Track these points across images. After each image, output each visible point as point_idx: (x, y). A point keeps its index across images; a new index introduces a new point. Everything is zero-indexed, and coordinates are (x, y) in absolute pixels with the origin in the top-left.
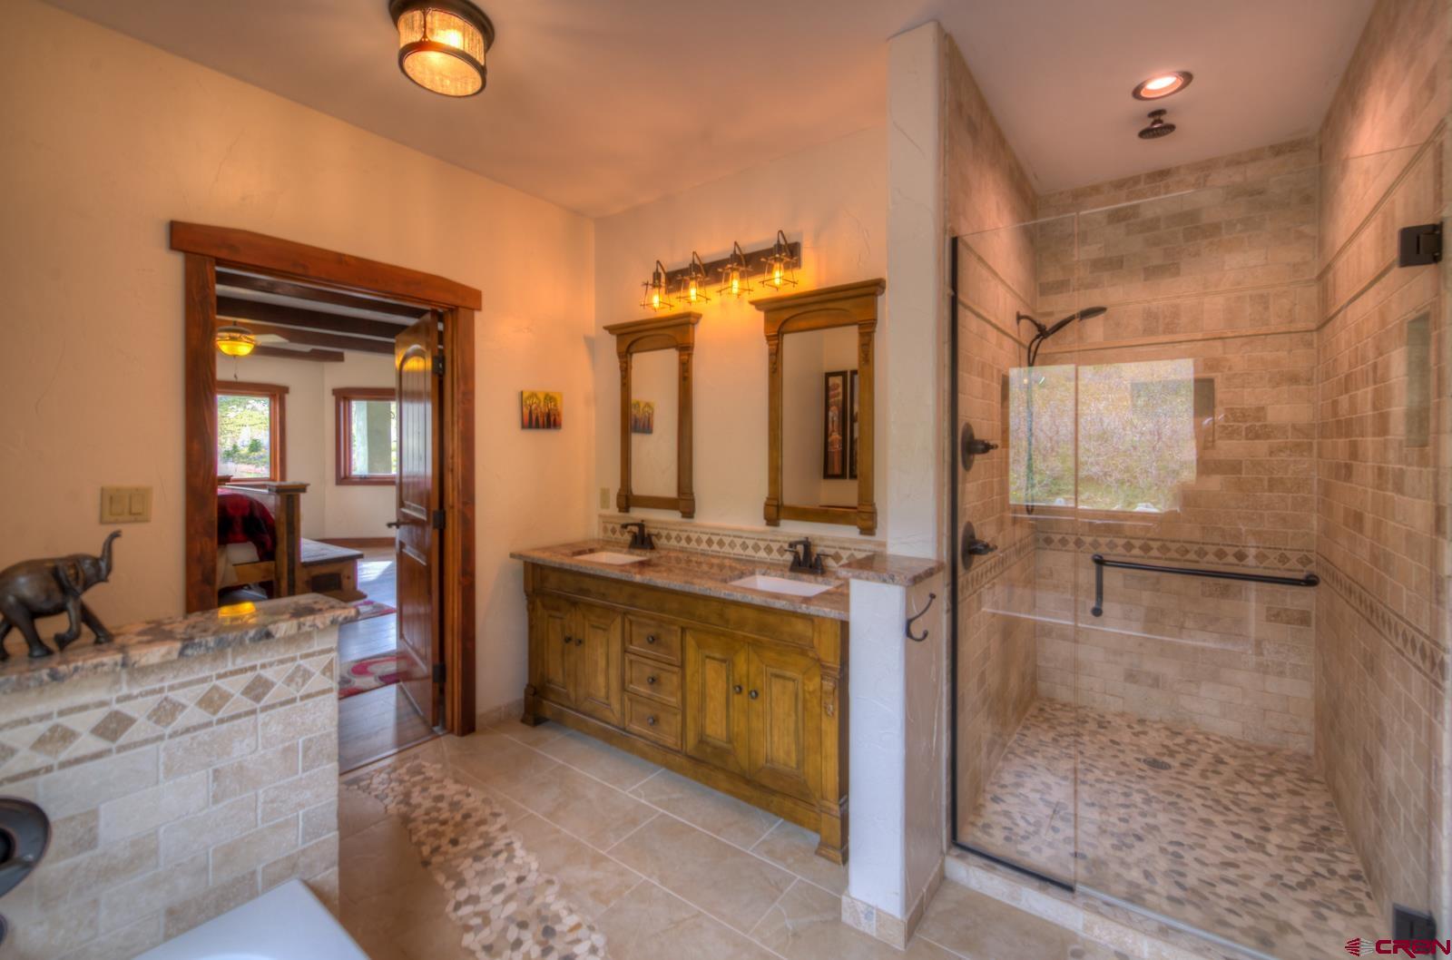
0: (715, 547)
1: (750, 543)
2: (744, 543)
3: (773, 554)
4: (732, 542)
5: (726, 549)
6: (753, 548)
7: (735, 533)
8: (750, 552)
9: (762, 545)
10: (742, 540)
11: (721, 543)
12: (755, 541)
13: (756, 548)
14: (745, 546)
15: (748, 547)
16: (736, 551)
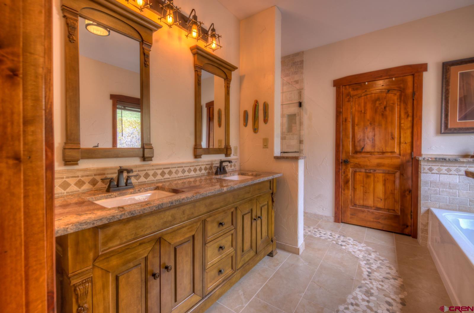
0: (167, 176)
1: (186, 169)
2: (183, 169)
3: (197, 172)
4: (177, 170)
5: (174, 175)
6: (188, 171)
7: (179, 165)
8: (186, 174)
9: (192, 168)
10: (182, 168)
11: (170, 173)
12: (188, 168)
13: (189, 171)
14: (184, 171)
15: (185, 171)
16: (179, 175)
